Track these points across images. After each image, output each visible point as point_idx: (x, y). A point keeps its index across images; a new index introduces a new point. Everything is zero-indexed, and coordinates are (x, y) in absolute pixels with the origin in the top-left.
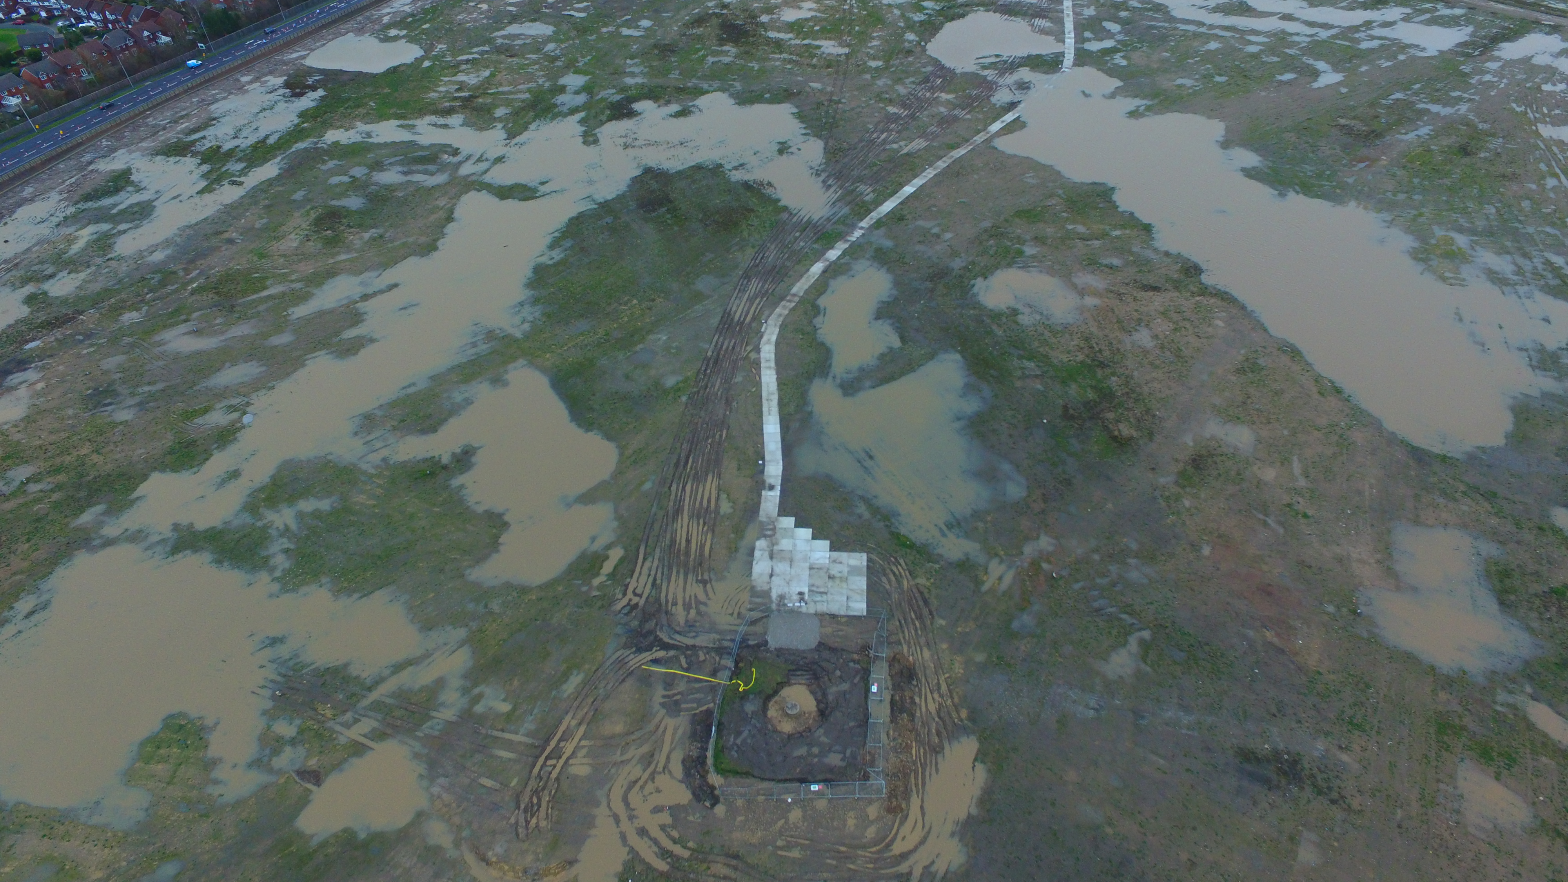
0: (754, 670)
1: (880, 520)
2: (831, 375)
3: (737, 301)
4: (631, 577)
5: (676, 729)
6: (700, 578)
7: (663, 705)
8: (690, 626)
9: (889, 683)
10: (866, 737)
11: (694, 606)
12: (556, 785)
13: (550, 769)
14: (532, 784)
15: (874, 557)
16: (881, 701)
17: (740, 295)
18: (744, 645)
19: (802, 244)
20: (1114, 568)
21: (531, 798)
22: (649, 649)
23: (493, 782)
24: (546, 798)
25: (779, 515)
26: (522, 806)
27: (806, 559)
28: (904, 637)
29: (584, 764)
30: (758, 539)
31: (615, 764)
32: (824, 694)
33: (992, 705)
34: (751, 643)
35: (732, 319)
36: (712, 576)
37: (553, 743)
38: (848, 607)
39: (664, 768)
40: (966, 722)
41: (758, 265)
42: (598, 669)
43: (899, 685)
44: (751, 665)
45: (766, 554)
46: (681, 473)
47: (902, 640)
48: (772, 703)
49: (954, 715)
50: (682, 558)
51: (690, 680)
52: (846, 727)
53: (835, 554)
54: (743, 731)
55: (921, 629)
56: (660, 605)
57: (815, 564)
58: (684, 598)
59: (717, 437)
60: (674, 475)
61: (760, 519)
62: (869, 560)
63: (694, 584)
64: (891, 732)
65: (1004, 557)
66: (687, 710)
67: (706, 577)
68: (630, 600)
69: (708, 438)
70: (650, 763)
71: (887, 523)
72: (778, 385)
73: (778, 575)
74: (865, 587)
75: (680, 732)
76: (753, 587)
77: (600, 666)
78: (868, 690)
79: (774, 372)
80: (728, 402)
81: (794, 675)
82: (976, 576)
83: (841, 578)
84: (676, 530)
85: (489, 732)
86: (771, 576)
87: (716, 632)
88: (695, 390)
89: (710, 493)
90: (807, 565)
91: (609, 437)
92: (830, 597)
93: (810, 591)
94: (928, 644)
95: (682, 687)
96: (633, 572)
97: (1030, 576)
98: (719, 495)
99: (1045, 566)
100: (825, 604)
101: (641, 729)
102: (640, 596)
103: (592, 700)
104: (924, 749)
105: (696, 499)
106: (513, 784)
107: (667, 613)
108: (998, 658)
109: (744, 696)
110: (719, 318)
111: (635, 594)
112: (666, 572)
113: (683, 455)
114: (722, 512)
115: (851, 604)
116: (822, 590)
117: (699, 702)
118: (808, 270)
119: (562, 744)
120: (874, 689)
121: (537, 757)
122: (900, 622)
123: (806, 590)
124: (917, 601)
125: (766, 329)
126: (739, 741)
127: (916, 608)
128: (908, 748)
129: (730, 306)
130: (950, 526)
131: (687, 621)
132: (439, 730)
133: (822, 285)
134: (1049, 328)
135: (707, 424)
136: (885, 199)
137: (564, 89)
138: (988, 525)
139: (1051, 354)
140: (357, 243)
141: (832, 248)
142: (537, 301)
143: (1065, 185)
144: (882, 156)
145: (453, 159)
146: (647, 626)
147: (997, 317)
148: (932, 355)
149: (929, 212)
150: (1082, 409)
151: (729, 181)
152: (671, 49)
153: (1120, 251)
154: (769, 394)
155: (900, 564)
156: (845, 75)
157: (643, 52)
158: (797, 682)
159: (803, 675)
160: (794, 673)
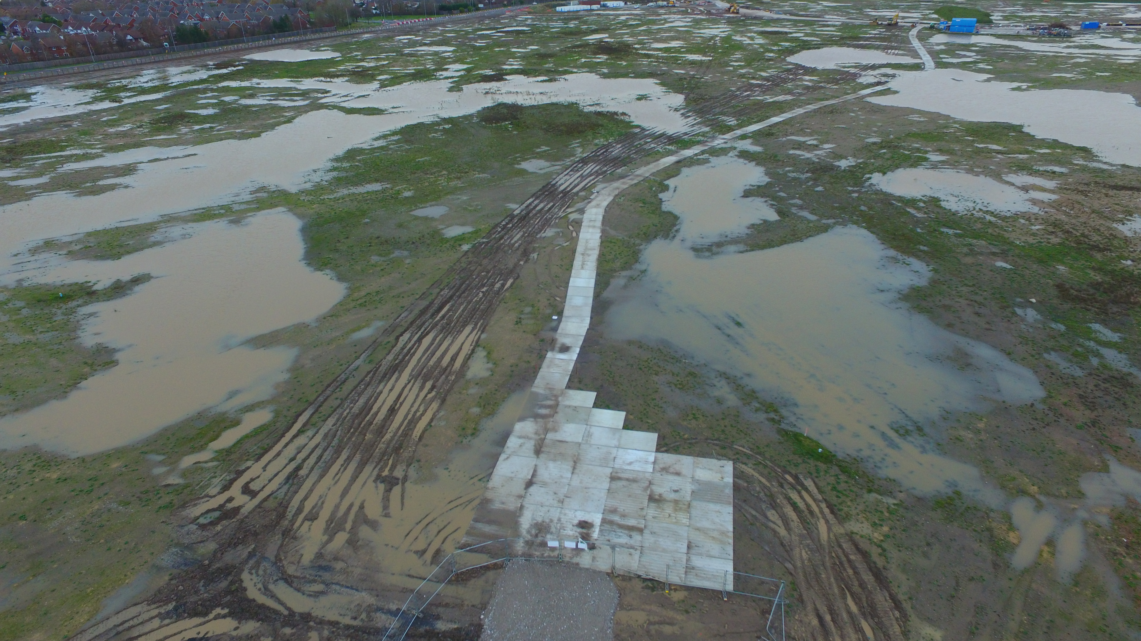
1: (757, 410)
3: (567, 177)
6: (386, 473)
11: (348, 526)
15: (749, 470)
17: (571, 173)
19: (652, 146)
22: (202, 610)
25: (569, 387)
27: (606, 460)
30: (522, 419)
34: (440, 626)
35: (556, 189)
36: (412, 472)
38: (689, 569)
41: (599, 156)
45: (530, 445)
46: (424, 323)
50: (368, 436)
53: (668, 458)
56: (282, 516)
57: (624, 471)
58: (337, 507)
60: (412, 323)
61: (534, 389)
62: (738, 475)
63: (370, 484)
67: (399, 473)
68: (230, 500)
69: (483, 286)
71: (772, 415)
72: (602, 242)
73: (544, 484)
74: (731, 529)
76: (485, 502)
79: (599, 231)
80: (526, 254)
82: (989, 530)
83: (676, 502)
84: (381, 392)
86: (529, 484)
87: (370, 590)
88: (485, 240)
89: (460, 349)
90: (608, 471)
91: (341, 278)
92: (648, 539)
93: (604, 521)
96: (266, 451)
97: (1126, 546)
98: (473, 351)
100: (636, 555)
102: (253, 494)
105: (433, 354)
107: (287, 533)
110: (540, 187)
111: (246, 490)
112: (327, 456)
113: (437, 302)
114: (469, 374)
115: (697, 562)
116: (632, 522)
118: (658, 160)
122: (820, 619)
123: (596, 519)
124: (856, 573)
125: (596, 197)
127: (856, 588)
129: (557, 180)
131: (319, 555)
133: (674, 171)
134: (992, 213)
135: (488, 272)
136: (751, 124)
137: (447, 69)
138: (983, 437)
139: (1006, 235)
140: (184, 130)
141: (689, 148)
142: (334, 169)
143: (961, 123)
144: (746, 102)
145: (320, 95)
146: (230, 557)
147: (912, 202)
148: (826, 229)
149: (802, 132)
150: (1092, 291)
151: (582, 111)
152: (551, 56)
153: (1059, 163)
154: (586, 249)
155: (806, 490)
156: (708, 67)
157: (524, 57)
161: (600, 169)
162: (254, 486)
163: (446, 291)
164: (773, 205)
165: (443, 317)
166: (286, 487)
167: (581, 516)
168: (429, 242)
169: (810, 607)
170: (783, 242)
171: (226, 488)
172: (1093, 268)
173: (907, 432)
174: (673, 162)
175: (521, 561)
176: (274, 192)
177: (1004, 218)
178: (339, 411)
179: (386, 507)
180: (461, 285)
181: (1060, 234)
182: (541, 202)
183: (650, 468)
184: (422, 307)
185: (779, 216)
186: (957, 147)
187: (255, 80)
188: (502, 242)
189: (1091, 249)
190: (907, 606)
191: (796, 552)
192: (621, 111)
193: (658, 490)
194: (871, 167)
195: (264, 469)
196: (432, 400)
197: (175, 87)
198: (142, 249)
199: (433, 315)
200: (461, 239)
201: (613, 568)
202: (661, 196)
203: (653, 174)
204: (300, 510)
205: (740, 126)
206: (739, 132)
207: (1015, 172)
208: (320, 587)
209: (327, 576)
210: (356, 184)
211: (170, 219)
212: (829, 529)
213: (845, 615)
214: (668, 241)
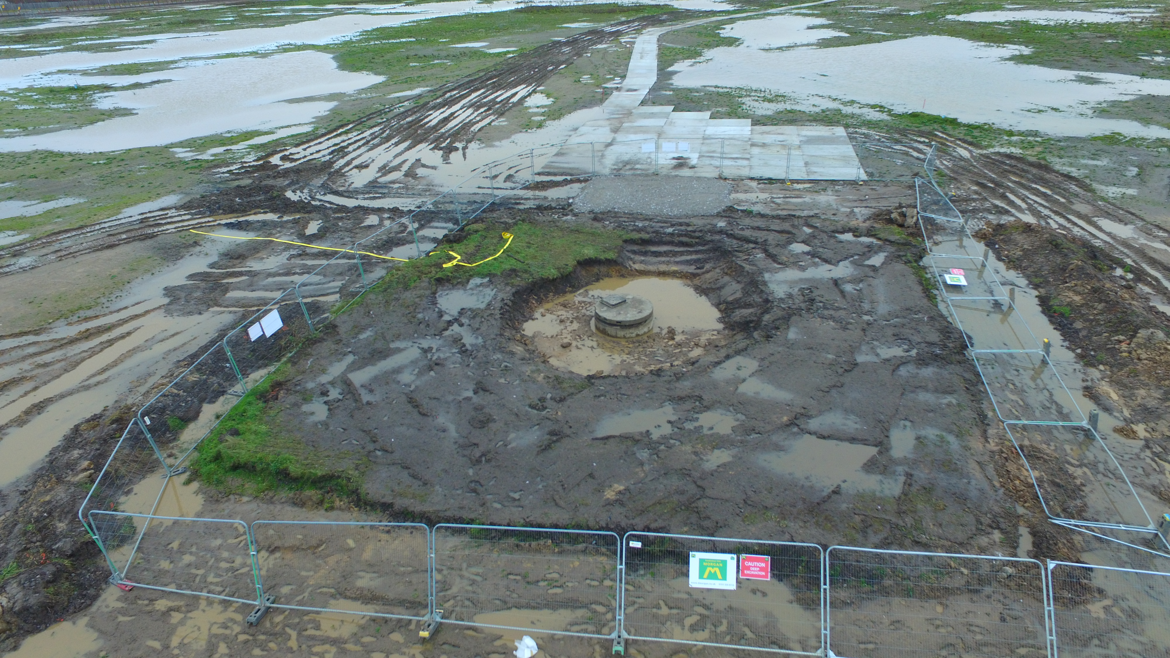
0: (510, 236)
1: (861, 108)
3: (615, 27)
4: (299, 145)
6: (443, 145)
7: (171, 291)
8: (376, 187)
10: (977, 394)
11: (404, 169)
15: (863, 131)
18: (499, 209)
25: (642, 105)
27: (694, 133)
28: (1012, 204)
32: (752, 289)
34: (524, 206)
38: (811, 173)
42: (65, 231)
44: (507, 228)
46: (474, 86)
50: (421, 131)
53: (766, 128)
55: (1061, 196)
56: (328, 167)
57: (717, 135)
58: (390, 162)
60: (459, 87)
62: (851, 133)
67: (458, 145)
68: (267, 163)
69: (534, 69)
71: (880, 109)
72: (660, 49)
73: (626, 144)
74: (854, 155)
77: (83, 227)
78: (928, 281)
83: (783, 145)
84: (432, 114)
89: (515, 95)
90: (698, 136)
91: (379, 74)
92: (757, 162)
93: (702, 156)
94: (1107, 215)
96: (307, 142)
98: (530, 94)
101: (37, 332)
102: (295, 160)
105: (486, 97)
107: (334, 174)
109: (450, 280)
111: (285, 158)
112: (374, 142)
113: (487, 77)
115: (816, 169)
116: (735, 155)
118: (709, 18)
120: (955, 279)
122: (982, 186)
123: (693, 155)
129: (603, 28)
131: (373, 182)
133: (727, 22)
142: (363, 35)
148: (903, 37)
158: (651, 268)
159: (675, 254)
160: (643, 249)
161: (647, 23)
162: (294, 157)
163: (493, 72)
164: (841, 31)
165: (493, 83)
166: (331, 156)
167: (675, 155)
168: (470, 55)
169: (966, 182)
171: (263, 158)
174: (724, 19)
175: (611, 177)
178: (385, 123)
179: (445, 161)
180: (510, 70)
182: (588, 36)
183: (747, 133)
184: (469, 80)
185: (850, 34)
188: (550, 51)
190: (1084, 180)
191: (936, 162)
193: (760, 141)
194: (943, 13)
195: (305, 149)
196: (489, 115)
198: (162, 70)
199: (482, 82)
200: (504, 53)
201: (721, 175)
202: (718, 31)
203: (705, 23)
204: (347, 165)
206: (792, 7)
207: (1106, 8)
208: (375, 195)
209: (384, 190)
210: (388, 39)
212: (971, 152)
213: (1010, 183)
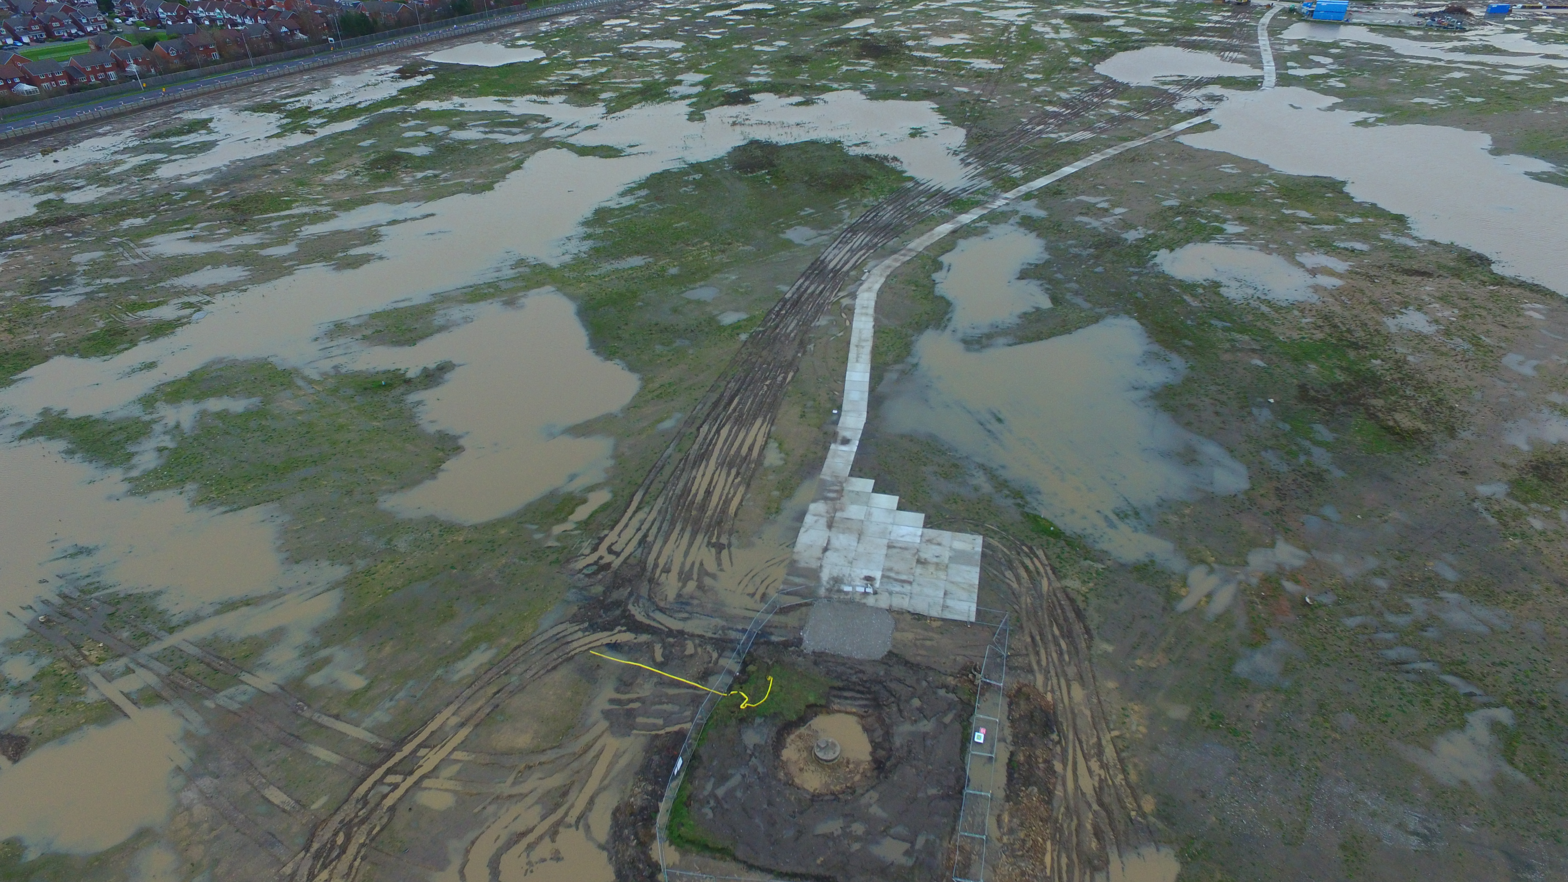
0: (771, 679)
1: (1007, 496)
2: (951, 327)
3: (836, 251)
4: (612, 528)
5: (617, 756)
6: (714, 540)
7: (607, 714)
8: (683, 603)
9: (1008, 732)
10: (956, 818)
11: (695, 576)
12: (385, 820)
13: (386, 789)
14: (348, 810)
15: (995, 542)
16: (990, 759)
17: (840, 246)
18: (762, 640)
19: (927, 208)
20: (1418, 604)
21: (336, 834)
22: (608, 627)
23: (285, 798)
24: (360, 837)
25: (851, 475)
26: (316, 846)
27: (883, 533)
28: (1039, 662)
29: (447, 790)
30: (814, 501)
31: (498, 797)
32: (888, 735)
33: (1203, 797)
34: (774, 638)
35: (826, 267)
36: (734, 540)
37: (407, 749)
38: (945, 607)
39: (579, 819)
40: (1152, 819)
41: (868, 222)
42: (519, 647)
43: (1026, 736)
44: (769, 670)
45: (823, 521)
46: (719, 415)
47: (1035, 667)
48: (792, 737)
49: (1130, 803)
50: (694, 513)
51: (662, 682)
52: (920, 795)
53: (932, 533)
54: (732, 776)
55: (1069, 653)
56: (644, 569)
57: (898, 541)
58: (683, 564)
59: (780, 379)
60: (708, 415)
61: (822, 477)
62: (985, 546)
63: (704, 548)
64: (1006, 818)
65: (1216, 566)
66: (645, 727)
67: (724, 540)
68: (601, 558)
69: (766, 379)
70: (558, 806)
71: (1019, 501)
72: (875, 332)
73: (837, 550)
74: (977, 582)
75: (623, 762)
76: (793, 562)
77: (526, 642)
78: (966, 739)
79: (871, 319)
80: (802, 345)
81: (840, 697)
82: (1168, 587)
83: (937, 564)
84: (695, 477)
85: (316, 716)
86: (825, 550)
87: (721, 617)
88: (761, 329)
89: (755, 440)
90: (886, 542)
91: (632, 369)
92: (916, 588)
93: (883, 576)
94: (1081, 678)
95: (646, 690)
96: (617, 522)
97: (1263, 598)
98: (766, 442)
99: (1289, 586)
100: (907, 599)
101: (559, 747)
102: (618, 554)
103: (495, 690)
104: (1068, 857)
105: (732, 444)
106: (314, 807)
107: (651, 581)
108: (1212, 716)
109: (745, 719)
110: (809, 264)
111: (610, 551)
112: (665, 526)
113: (727, 394)
114: (767, 463)
115: (949, 602)
116: (904, 577)
117: (668, 718)
118: (932, 229)
119: (422, 752)
120: (979, 737)
121: (374, 767)
122: (1033, 638)
123: (878, 575)
124: (1063, 611)
125: (868, 277)
126: (720, 792)
127: (1061, 621)
128: (1037, 851)
129: (826, 254)
130: (1122, 515)
131: (679, 595)
132: (242, 703)
133: (948, 244)
134: (1268, 303)
135: (769, 364)
136: (1038, 177)
137: (679, 83)
138: (1186, 520)
139: (1273, 329)
140: (408, 180)
141: (966, 212)
142: (588, 237)
143: (1277, 176)
144: (1036, 143)
145: (540, 126)
146: (615, 595)
147: (1190, 287)
148: (1096, 319)
149: (1094, 190)
150: (1330, 391)
151: (847, 154)
152: (804, 59)
153: (1364, 237)
154: (860, 340)
155: (1037, 557)
156: (997, 83)
157: (773, 62)
158: (843, 708)
159: (855, 699)
160: (839, 693)
161: (870, 240)
162: (617, 548)
163: (732, 385)
164: (1048, 289)
165: (734, 410)
166: (640, 550)
167: (866, 573)
168: (706, 330)
169: (1027, 632)
170: (1052, 334)
171: (595, 549)
172: (1341, 368)
173: (1127, 516)
174: (947, 232)
175: (825, 601)
176: (535, 266)
177: (1278, 309)
178: (664, 492)
179: (719, 564)
180: (746, 377)
181: (1327, 330)
182: (811, 283)
183: (918, 540)
184: (714, 400)
185: (1053, 303)
186: (1260, 214)
187: (457, 99)
188: (777, 331)
189: (1348, 347)
190: (1094, 633)
191: (1023, 599)
192: (891, 155)
193: (923, 556)
194: (1160, 241)
195: (619, 535)
196: (739, 484)
197: (367, 109)
198: (431, 334)
199: (726, 408)
200: (736, 328)
201: (891, 606)
202: (935, 276)
203: (926, 248)
204: (656, 565)
205: (1027, 179)
206: (1024, 189)
207: (1312, 250)
208: (686, 615)
209: (688, 608)
210: (618, 257)
211: (443, 299)
212: (1050, 584)
213: (1050, 637)
214: (939, 331)
